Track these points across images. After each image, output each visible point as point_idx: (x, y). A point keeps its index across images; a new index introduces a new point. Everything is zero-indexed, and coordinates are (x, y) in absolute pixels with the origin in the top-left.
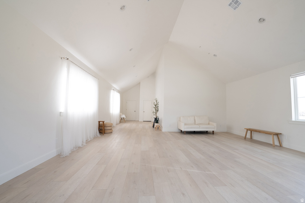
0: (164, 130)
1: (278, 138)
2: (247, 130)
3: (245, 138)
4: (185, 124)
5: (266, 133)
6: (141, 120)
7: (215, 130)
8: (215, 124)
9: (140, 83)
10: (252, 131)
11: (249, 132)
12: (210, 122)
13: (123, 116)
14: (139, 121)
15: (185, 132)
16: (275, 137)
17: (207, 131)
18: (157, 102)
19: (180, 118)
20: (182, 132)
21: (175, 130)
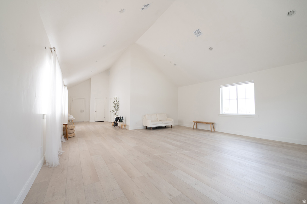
0: (130, 128)
1: (213, 126)
2: (195, 122)
3: (193, 128)
4: (152, 121)
5: (207, 124)
6: (92, 120)
7: (172, 124)
8: (172, 120)
9: (90, 79)
10: (197, 123)
11: (196, 123)
12: (168, 118)
13: (72, 117)
14: (89, 122)
15: (151, 128)
16: (212, 125)
17: (166, 126)
18: (118, 101)
19: (145, 116)
20: (147, 128)
21: (141, 127)
